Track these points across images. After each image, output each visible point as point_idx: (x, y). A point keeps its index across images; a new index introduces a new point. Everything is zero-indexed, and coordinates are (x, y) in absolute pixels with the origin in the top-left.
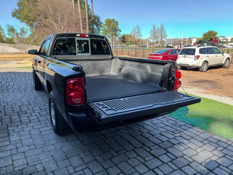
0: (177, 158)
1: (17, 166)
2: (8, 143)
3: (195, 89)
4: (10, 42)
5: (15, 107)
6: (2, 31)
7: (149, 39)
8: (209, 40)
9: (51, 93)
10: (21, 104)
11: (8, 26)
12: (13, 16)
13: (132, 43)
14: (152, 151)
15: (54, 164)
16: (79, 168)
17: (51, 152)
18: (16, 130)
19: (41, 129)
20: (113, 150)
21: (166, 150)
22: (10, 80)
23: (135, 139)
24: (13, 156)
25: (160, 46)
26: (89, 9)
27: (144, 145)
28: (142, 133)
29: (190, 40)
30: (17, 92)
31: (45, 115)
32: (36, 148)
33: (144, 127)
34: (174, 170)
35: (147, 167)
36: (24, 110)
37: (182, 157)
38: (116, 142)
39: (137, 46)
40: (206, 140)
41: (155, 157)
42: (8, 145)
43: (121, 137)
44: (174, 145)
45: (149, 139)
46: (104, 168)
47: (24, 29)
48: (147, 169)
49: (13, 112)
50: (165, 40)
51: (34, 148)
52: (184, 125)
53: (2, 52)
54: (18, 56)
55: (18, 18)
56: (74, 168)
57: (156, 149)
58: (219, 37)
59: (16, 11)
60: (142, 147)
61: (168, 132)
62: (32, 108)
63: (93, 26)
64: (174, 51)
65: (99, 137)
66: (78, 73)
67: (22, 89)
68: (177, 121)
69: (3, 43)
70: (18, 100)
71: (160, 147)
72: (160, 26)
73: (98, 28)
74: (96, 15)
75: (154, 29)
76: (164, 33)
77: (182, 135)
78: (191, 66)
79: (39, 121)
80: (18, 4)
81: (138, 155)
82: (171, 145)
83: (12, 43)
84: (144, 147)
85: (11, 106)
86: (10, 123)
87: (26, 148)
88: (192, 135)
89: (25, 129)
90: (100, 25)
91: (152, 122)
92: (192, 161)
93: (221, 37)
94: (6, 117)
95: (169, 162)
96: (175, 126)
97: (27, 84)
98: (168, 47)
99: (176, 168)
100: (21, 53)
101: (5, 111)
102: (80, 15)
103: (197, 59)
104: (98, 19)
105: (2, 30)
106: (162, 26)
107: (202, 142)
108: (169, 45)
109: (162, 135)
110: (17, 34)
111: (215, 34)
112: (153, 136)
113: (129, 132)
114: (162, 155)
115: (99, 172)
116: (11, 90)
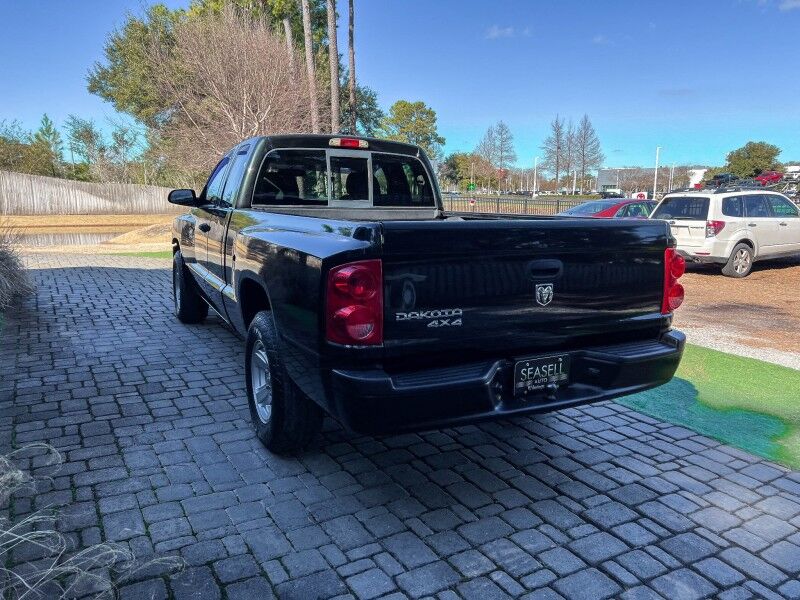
0: (674, 533)
1: (162, 538)
2: (124, 473)
3: (714, 330)
4: (79, 174)
5: (126, 370)
6: (53, 140)
7: (540, 168)
8: (751, 176)
9: (259, 318)
10: (142, 362)
11: (75, 122)
12: (92, 90)
13: (480, 182)
14: (588, 511)
15: (278, 536)
16: (357, 551)
17: (261, 502)
18: (142, 438)
19: (220, 438)
20: (460, 502)
21: (636, 511)
22: (92, 290)
23: (527, 473)
24: (146, 511)
25: (576, 193)
26: (339, 68)
27: (561, 493)
28: (549, 456)
29: (683, 173)
30: (122, 327)
31: (224, 397)
32: (213, 491)
33: (551, 438)
34: (670, 569)
35: (577, 555)
36: (156, 379)
37: (691, 530)
38: (467, 480)
39: (498, 193)
40: (766, 484)
41: (601, 528)
42: (123, 479)
43: (482, 467)
44: (661, 495)
45: (576, 475)
46: (438, 555)
47: (125, 132)
48: (580, 563)
49: (122, 385)
50: (595, 174)
51: (207, 489)
52: (688, 438)
53: (51, 209)
54: (103, 220)
55: (109, 97)
56: (344, 552)
57: (601, 505)
58: (787, 165)
59: (104, 75)
60: (554, 499)
61: (637, 456)
62: (179, 374)
63: (354, 124)
64: (632, 208)
65: (410, 463)
66: (367, 244)
67: (137, 320)
68: (662, 425)
69: (54, 176)
70: (130, 351)
71: (613, 499)
72: (577, 125)
73: (369, 130)
74: (361, 86)
75: (559, 135)
76: (594, 150)
77: (683, 466)
78: (694, 258)
79: (209, 414)
80: (111, 51)
81: (545, 522)
82: (650, 495)
83: (84, 180)
84: (562, 499)
85: (112, 369)
86: (119, 416)
87: (181, 490)
88: (717, 468)
89: (170, 435)
90: (376, 122)
91: (580, 426)
92: (725, 544)
93: (792, 164)
94: (100, 399)
95: (649, 544)
96: (658, 439)
97: (150, 304)
98: (605, 195)
99: (676, 563)
100: (114, 212)
101: (96, 383)
102: (312, 85)
103: (716, 233)
104: (371, 101)
105: (52, 137)
106: (586, 125)
107: (753, 490)
108: (608, 191)
109: (617, 466)
110: (102, 150)
111: (773, 152)
112: (587, 466)
113: (507, 453)
114: (622, 524)
115: (425, 565)
116: (103, 321)
